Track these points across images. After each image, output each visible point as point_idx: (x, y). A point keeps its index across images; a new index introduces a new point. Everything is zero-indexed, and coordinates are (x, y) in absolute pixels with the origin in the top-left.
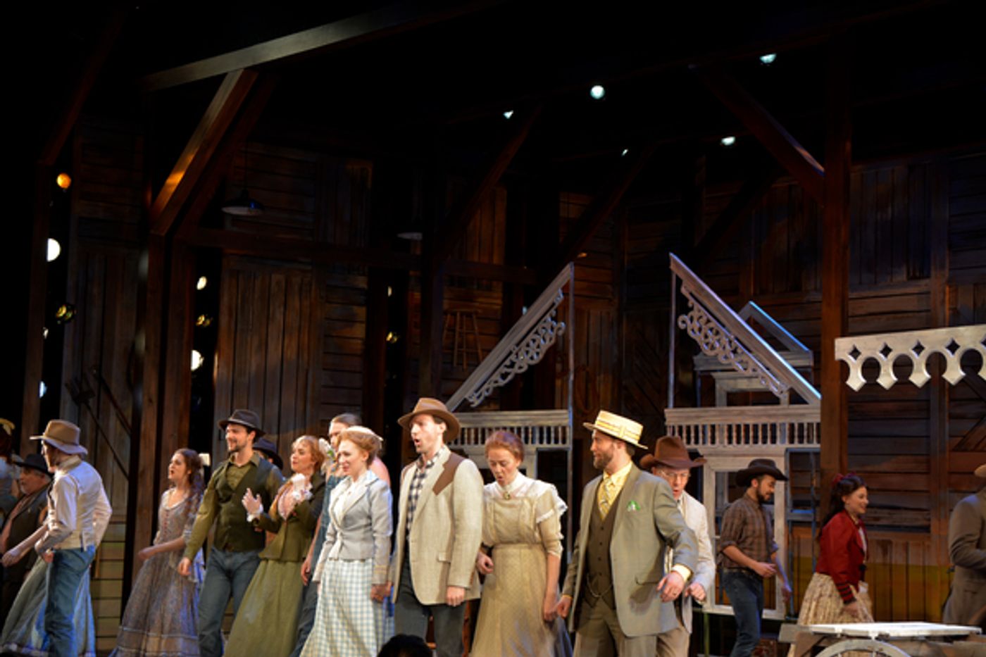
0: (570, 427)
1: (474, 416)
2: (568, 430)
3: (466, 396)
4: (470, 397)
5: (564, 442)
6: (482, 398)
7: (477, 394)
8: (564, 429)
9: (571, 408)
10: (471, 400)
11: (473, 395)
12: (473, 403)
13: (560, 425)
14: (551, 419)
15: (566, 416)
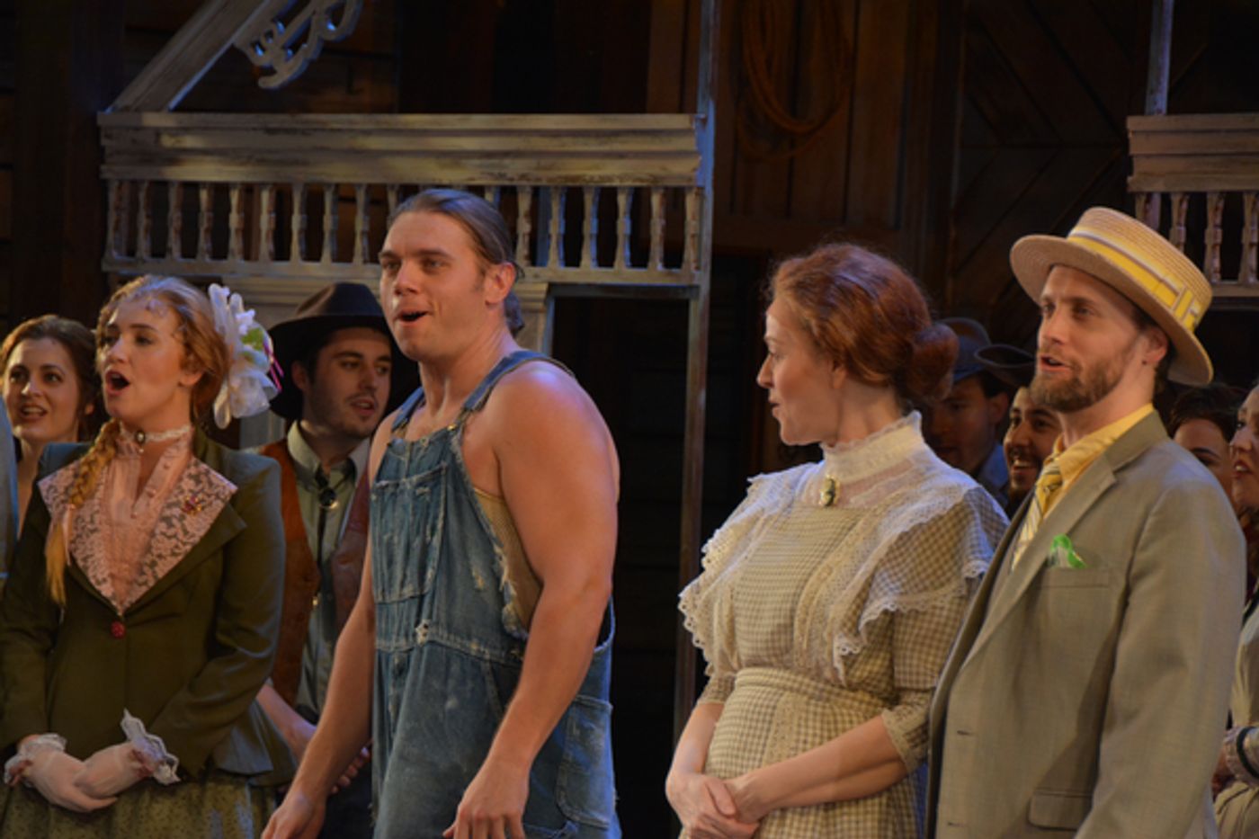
0: (700, 192)
1: (271, 131)
2: (690, 203)
3: (238, 38)
4: (256, 44)
5: (673, 258)
6: (310, 50)
7: (284, 33)
8: (675, 198)
9: (708, 110)
10: (260, 58)
11: (270, 34)
12: (270, 71)
13: (655, 179)
14: (621, 155)
15: (687, 143)
